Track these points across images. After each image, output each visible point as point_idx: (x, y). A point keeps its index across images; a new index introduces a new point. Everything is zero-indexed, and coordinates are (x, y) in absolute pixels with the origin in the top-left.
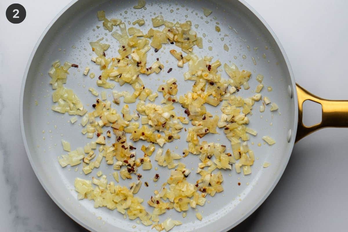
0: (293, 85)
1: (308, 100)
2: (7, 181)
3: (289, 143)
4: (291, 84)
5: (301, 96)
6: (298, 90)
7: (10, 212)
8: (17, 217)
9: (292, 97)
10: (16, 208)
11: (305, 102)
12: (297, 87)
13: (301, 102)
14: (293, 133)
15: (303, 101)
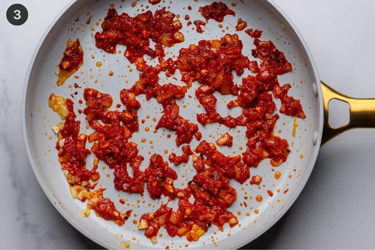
0: (317, 83)
1: (334, 99)
2: (15, 185)
3: (315, 146)
4: (315, 81)
5: (326, 95)
6: (324, 88)
7: (18, 219)
8: (26, 224)
9: (317, 96)
10: (24, 214)
11: (331, 100)
12: (322, 85)
13: (326, 101)
14: (318, 135)
15: (329, 100)
